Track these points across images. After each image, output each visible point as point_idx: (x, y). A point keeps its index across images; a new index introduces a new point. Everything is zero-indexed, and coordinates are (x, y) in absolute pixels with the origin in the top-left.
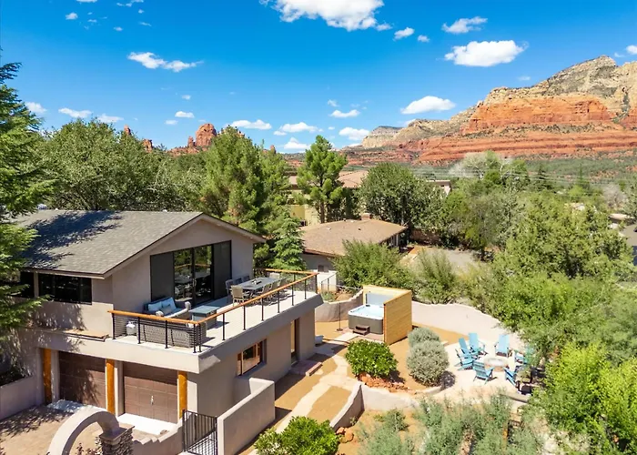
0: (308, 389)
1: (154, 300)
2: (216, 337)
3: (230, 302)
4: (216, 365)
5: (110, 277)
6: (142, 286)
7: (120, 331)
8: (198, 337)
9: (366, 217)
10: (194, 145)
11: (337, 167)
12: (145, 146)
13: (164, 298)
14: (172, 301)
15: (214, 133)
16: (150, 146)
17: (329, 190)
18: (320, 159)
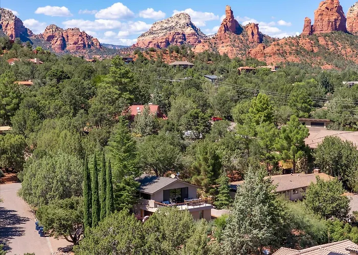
1: (164, 201)
5: (154, 194)
6: (161, 197)
7: (156, 206)
9: (316, 171)
10: (312, 31)
11: (299, 139)
12: (249, 33)
13: (166, 201)
14: (168, 202)
15: (340, 10)
16: (255, 32)
17: (295, 152)
18: (291, 132)
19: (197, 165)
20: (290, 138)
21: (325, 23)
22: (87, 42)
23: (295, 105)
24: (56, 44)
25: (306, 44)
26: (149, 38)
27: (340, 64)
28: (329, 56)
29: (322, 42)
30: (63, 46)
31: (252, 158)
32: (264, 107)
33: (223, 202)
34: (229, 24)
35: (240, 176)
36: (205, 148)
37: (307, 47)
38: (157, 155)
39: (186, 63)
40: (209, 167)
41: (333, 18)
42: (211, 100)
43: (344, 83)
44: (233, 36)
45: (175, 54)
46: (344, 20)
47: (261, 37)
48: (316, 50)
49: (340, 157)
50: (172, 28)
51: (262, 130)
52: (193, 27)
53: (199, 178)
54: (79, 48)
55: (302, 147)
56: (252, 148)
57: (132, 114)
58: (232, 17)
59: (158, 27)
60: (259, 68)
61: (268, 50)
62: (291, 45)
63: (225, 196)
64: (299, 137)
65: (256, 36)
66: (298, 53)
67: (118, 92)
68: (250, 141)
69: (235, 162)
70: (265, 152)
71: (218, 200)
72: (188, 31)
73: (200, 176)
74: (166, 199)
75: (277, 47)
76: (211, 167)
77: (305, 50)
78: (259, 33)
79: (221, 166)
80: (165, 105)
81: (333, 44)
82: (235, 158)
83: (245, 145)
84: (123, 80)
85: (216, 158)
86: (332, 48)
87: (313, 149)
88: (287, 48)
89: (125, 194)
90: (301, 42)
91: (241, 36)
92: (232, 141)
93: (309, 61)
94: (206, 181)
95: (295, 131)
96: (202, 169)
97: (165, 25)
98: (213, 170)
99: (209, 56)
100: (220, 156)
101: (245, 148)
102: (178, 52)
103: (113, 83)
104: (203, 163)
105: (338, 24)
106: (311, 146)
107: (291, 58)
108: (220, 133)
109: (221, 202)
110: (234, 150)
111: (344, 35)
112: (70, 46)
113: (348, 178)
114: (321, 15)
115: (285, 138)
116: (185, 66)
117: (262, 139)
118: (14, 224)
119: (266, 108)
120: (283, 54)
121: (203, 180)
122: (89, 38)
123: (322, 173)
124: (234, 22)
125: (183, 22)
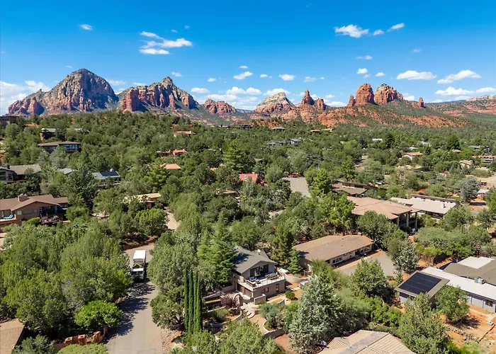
1: (251, 277)
2: (258, 285)
3: (265, 278)
4: (256, 291)
5: (243, 273)
6: (248, 274)
7: (244, 282)
8: (254, 285)
9: (359, 234)
10: (354, 102)
11: (348, 211)
12: (318, 104)
15: (371, 90)
16: (322, 104)
21: (362, 98)
22: (229, 110)
24: (212, 110)
25: (350, 111)
26: (263, 106)
27: (370, 123)
28: (363, 119)
29: (360, 110)
30: (216, 111)
33: (294, 269)
34: (307, 100)
37: (351, 113)
39: (281, 128)
40: (284, 243)
41: (366, 95)
43: (374, 140)
44: (309, 106)
45: (275, 122)
46: (373, 96)
47: (325, 107)
48: (356, 115)
49: (377, 227)
50: (275, 101)
52: (287, 100)
54: (224, 112)
58: (309, 95)
59: (268, 100)
60: (323, 130)
61: (328, 116)
62: (342, 112)
63: (296, 264)
65: (322, 106)
66: (345, 117)
71: (291, 267)
72: (285, 102)
76: (286, 243)
77: (350, 116)
78: (324, 104)
81: (367, 111)
86: (366, 114)
88: (340, 114)
90: (348, 110)
91: (313, 106)
93: (352, 122)
97: (272, 99)
99: (294, 122)
103: (231, 158)
105: (369, 98)
107: (342, 121)
111: (373, 106)
112: (219, 111)
114: (360, 93)
116: (281, 130)
118: (143, 294)
120: (337, 118)
122: (229, 106)
123: (363, 236)
124: (310, 98)
125: (281, 97)
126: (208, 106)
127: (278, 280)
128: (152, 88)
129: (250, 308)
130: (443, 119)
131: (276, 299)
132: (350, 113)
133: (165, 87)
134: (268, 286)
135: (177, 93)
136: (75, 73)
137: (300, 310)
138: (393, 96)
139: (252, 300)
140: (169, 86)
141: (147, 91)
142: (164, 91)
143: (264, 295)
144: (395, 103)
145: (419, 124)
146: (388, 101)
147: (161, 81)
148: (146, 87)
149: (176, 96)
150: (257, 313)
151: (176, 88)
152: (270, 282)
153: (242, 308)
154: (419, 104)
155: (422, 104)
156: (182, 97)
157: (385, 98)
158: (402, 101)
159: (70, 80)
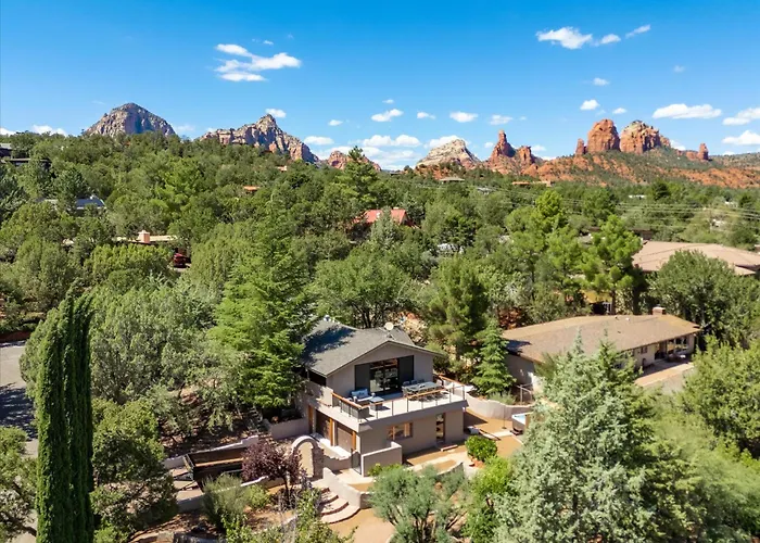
0: (435, 457)
1: (356, 389)
2: (375, 415)
3: (402, 397)
4: (368, 431)
5: (331, 375)
6: (350, 382)
7: (335, 404)
8: (363, 414)
9: (657, 311)
10: (585, 150)
11: (625, 253)
12: (522, 156)
13: (363, 388)
14: (365, 391)
15: (614, 131)
16: (528, 155)
17: (618, 278)
18: (609, 242)
19: (441, 304)
20: (608, 254)
21: (599, 143)
23: (591, 212)
25: (580, 162)
28: (604, 175)
29: (597, 160)
31: (539, 286)
32: (554, 209)
33: (491, 380)
34: (502, 148)
35: (520, 314)
36: (456, 270)
37: (582, 166)
38: (361, 283)
39: (457, 178)
40: (462, 307)
41: (606, 139)
42: (479, 209)
43: (630, 196)
44: (506, 158)
45: (446, 170)
46: (618, 140)
47: (533, 160)
48: (590, 169)
50: (448, 153)
51: (558, 240)
52: (467, 152)
53: (442, 328)
55: (629, 269)
56: (540, 270)
57: (369, 221)
58: (505, 140)
59: (434, 153)
60: (533, 183)
61: (541, 170)
62: (565, 164)
63: (496, 368)
64: (626, 251)
65: (529, 159)
66: (572, 172)
67: (357, 194)
68: (537, 258)
69: (514, 293)
70: (561, 276)
71: (481, 375)
72: (464, 156)
73: (445, 326)
74: (361, 385)
75: (551, 167)
76: (467, 309)
77: (579, 169)
78: (531, 155)
79: (486, 304)
80: (419, 211)
81: (609, 162)
82: (514, 286)
83: (528, 264)
84: (363, 178)
85: (477, 288)
86: (607, 167)
87: (650, 272)
88: (561, 167)
89: (267, 373)
90: (576, 160)
91: (513, 159)
92: (507, 258)
93: (583, 180)
94: (457, 335)
95: (618, 241)
96: (448, 312)
97: (442, 151)
98: (472, 314)
99: (481, 171)
100: (485, 285)
101: (528, 270)
102: (449, 168)
104: (451, 300)
105: (612, 144)
106: (645, 267)
107: (564, 177)
108: (488, 246)
109: (486, 380)
110: (511, 273)
113: (726, 327)
114: (595, 135)
115: (599, 252)
116: (456, 182)
117: (557, 255)
119: (557, 212)
120: (557, 173)
121: (450, 333)
123: (669, 316)
124: (507, 146)
125: (458, 147)
126: (335, 163)
127: (442, 402)
128: (242, 133)
129: (346, 487)
130: (750, 173)
131: (434, 462)
132: (580, 166)
133: (264, 130)
134: (410, 418)
135: (283, 140)
136: (118, 109)
137: (529, 487)
138: (652, 142)
139: (354, 462)
140: (269, 129)
141: (233, 138)
142: (261, 138)
143: (395, 445)
144: (656, 153)
145: (705, 183)
146: (645, 148)
147: (256, 121)
148: (232, 130)
149: (281, 146)
150: (365, 504)
151: (282, 134)
152: (416, 406)
153: (319, 484)
154: (700, 155)
155: (706, 154)
156: (291, 148)
157: (639, 145)
158: (668, 149)
159: (110, 122)
